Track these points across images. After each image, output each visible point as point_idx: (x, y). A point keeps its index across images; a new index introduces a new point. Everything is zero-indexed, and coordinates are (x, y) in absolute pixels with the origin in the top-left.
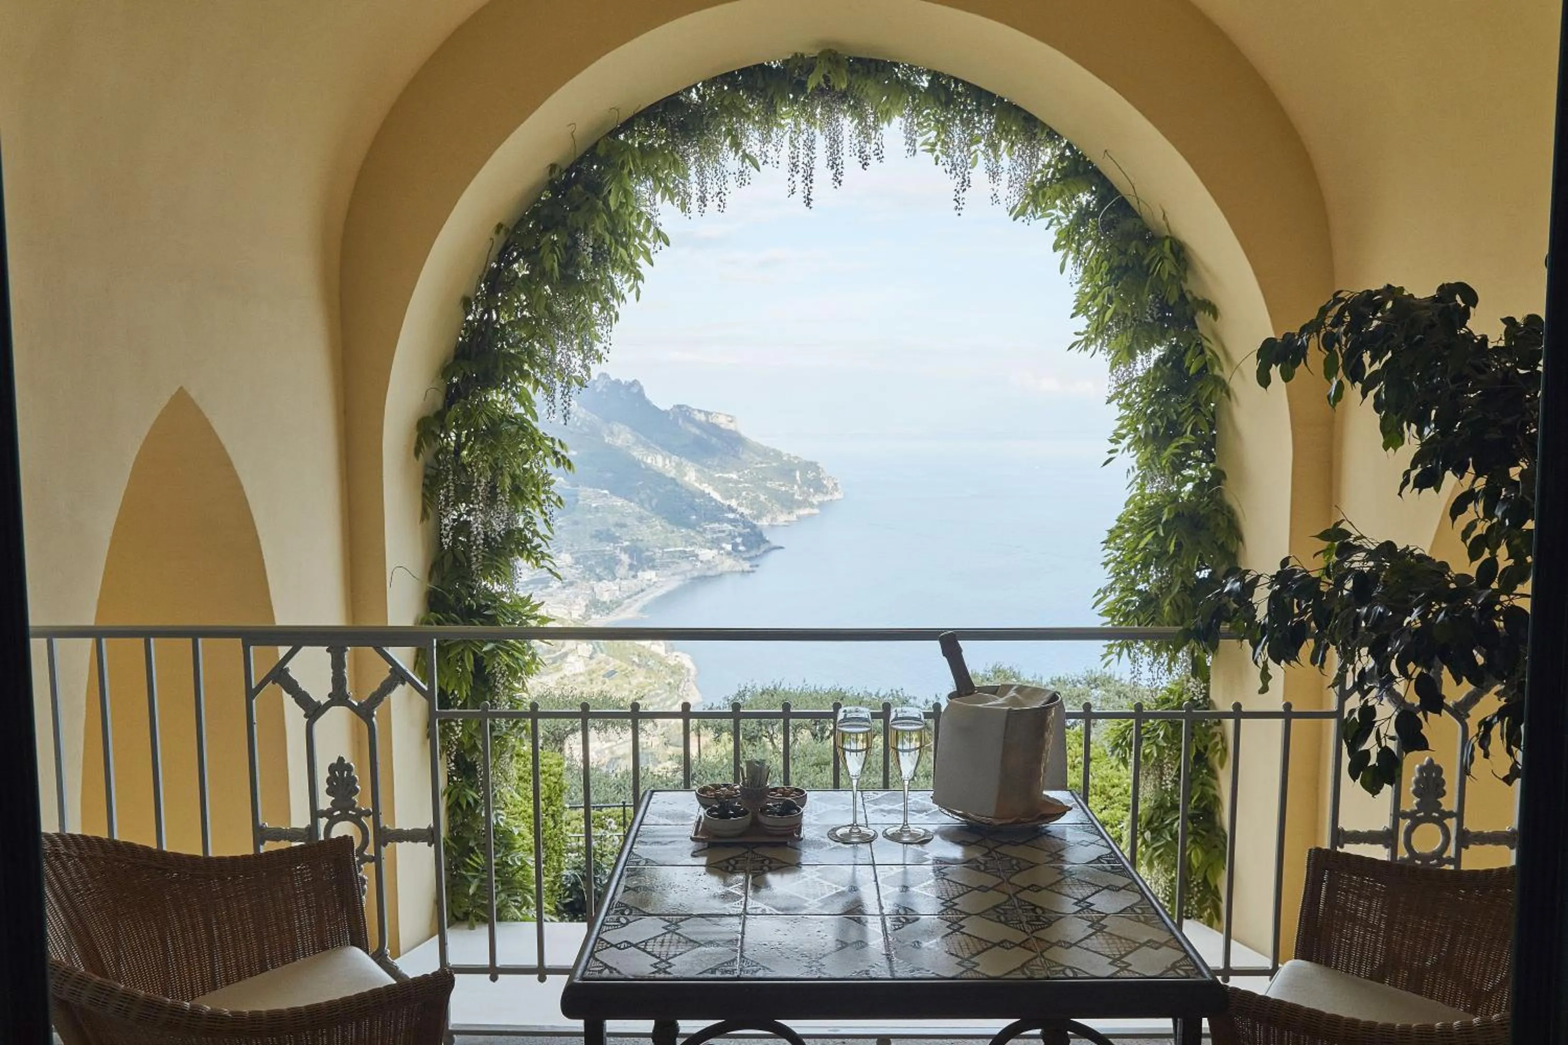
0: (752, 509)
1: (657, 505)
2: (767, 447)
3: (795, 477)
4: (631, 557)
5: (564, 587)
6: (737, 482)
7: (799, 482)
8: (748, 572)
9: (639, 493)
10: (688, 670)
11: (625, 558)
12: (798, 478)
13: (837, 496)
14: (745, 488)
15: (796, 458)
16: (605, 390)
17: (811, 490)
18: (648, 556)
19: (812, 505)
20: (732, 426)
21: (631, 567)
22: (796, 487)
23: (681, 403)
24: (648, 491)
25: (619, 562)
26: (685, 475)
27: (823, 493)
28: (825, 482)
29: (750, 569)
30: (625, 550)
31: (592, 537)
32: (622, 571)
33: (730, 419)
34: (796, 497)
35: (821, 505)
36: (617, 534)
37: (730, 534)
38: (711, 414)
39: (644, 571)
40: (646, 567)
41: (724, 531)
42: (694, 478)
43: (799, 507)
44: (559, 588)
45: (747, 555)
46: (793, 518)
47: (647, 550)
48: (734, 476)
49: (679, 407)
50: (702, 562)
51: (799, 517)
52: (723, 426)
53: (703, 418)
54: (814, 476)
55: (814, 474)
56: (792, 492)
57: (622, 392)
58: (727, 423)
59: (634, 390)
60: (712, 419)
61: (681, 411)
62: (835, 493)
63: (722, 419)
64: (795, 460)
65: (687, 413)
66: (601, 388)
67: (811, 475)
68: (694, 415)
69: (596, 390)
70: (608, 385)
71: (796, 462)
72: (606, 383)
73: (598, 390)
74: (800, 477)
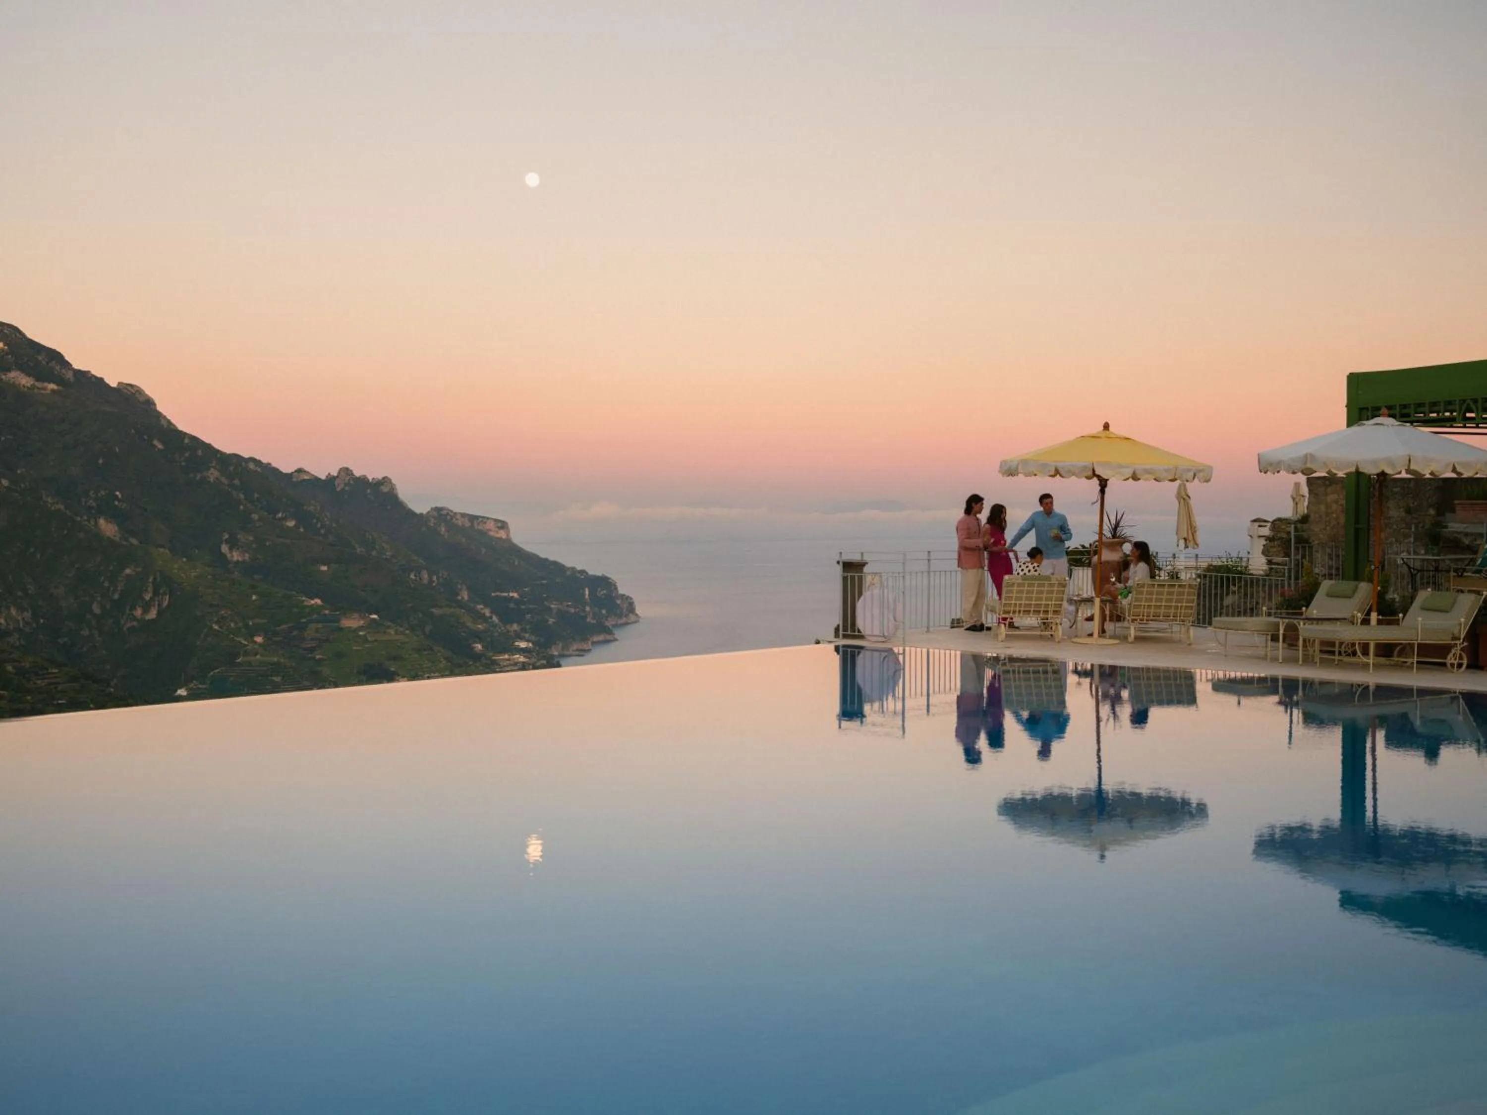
2: (546, 560)
3: (584, 594)
6: (517, 602)
7: (589, 601)
9: (409, 617)
12: (587, 596)
14: (528, 611)
16: (347, 488)
17: (604, 612)
20: (502, 534)
22: (588, 609)
23: (440, 505)
24: (420, 615)
26: (458, 594)
27: (616, 615)
28: (619, 602)
33: (499, 525)
34: (589, 620)
38: (477, 517)
41: (515, 664)
42: (467, 597)
43: (592, 634)
46: (589, 646)
48: (515, 595)
49: (438, 510)
51: (593, 645)
52: (492, 533)
53: (468, 524)
54: (604, 594)
55: (605, 592)
56: (583, 614)
57: (369, 491)
58: (497, 529)
59: (385, 489)
60: (478, 524)
61: (440, 515)
62: (631, 615)
63: (491, 525)
64: (582, 575)
65: (449, 517)
66: (342, 486)
67: (601, 593)
68: (457, 519)
69: (335, 488)
70: (352, 482)
71: (583, 577)
72: (349, 480)
73: (338, 489)
74: (589, 595)
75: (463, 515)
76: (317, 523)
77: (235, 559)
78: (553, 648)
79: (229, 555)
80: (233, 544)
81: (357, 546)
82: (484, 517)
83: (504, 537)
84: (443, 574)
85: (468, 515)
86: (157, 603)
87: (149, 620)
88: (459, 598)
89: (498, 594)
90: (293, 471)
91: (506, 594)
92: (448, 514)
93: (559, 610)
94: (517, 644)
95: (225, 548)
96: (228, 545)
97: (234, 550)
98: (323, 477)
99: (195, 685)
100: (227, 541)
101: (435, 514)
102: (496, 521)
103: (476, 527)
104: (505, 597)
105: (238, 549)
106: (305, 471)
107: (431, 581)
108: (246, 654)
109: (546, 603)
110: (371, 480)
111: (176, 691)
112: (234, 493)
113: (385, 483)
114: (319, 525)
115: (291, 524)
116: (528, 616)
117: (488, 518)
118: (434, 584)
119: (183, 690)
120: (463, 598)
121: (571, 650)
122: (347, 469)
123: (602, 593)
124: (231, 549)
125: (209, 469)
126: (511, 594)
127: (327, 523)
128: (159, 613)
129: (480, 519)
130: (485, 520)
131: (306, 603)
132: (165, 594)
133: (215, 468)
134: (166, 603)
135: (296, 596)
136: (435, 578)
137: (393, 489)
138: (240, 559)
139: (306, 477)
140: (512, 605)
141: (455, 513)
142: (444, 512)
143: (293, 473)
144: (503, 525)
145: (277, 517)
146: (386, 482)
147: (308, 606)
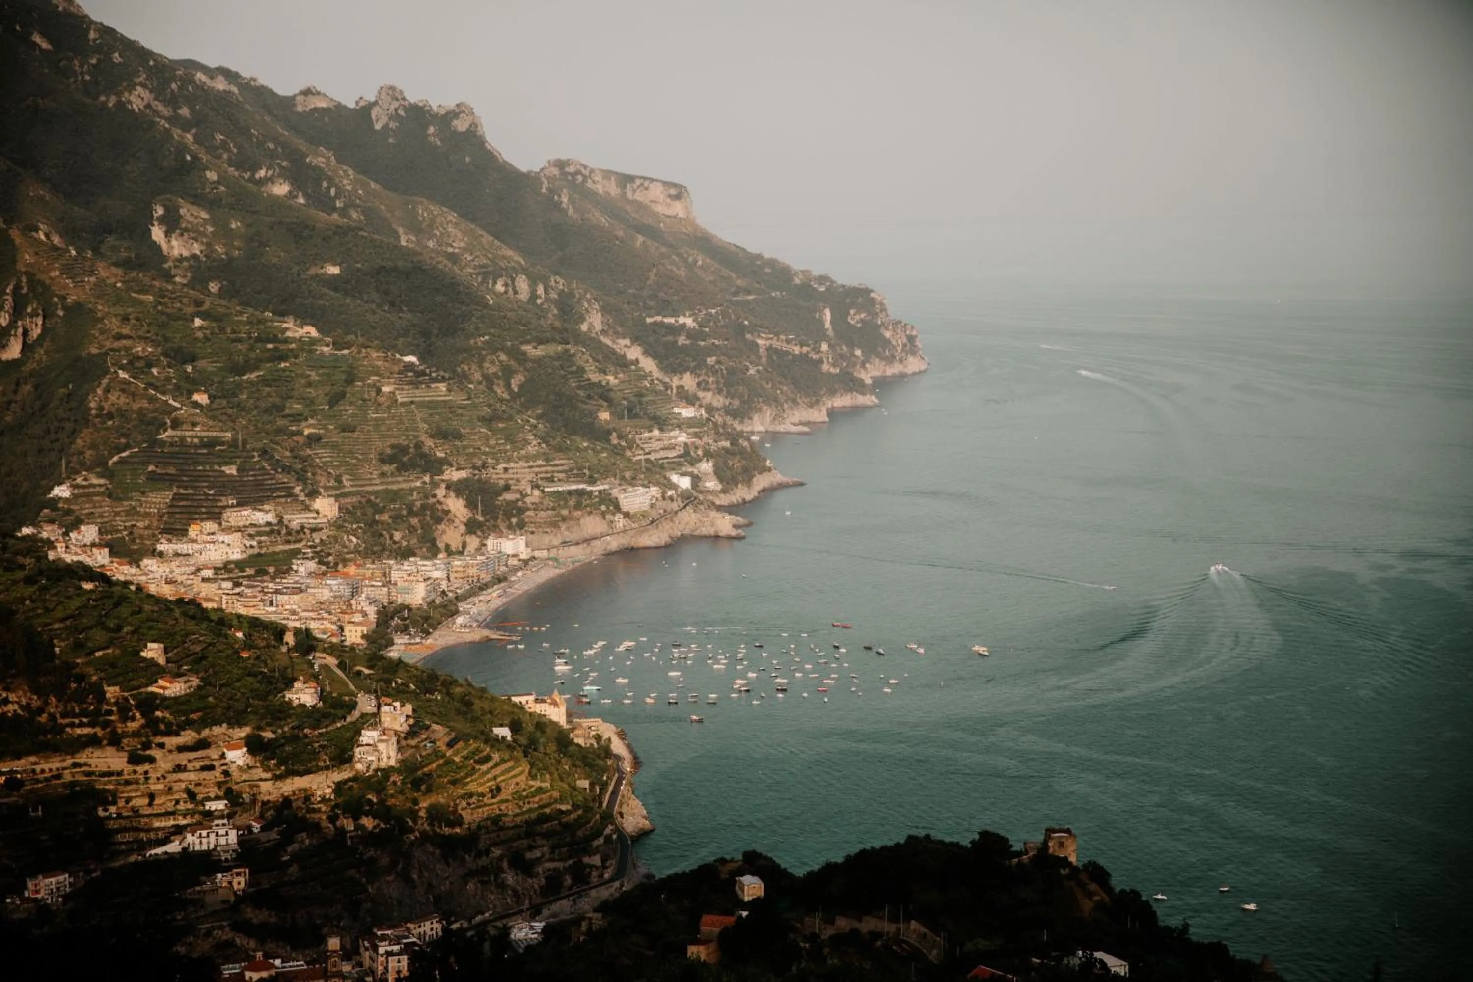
0: (729, 395)
1: (521, 387)
2: (759, 257)
3: (821, 322)
4: (471, 505)
5: (324, 574)
6: (692, 334)
7: (830, 333)
8: (729, 538)
9: (482, 360)
10: (618, 758)
11: (456, 506)
12: (828, 325)
13: (913, 365)
14: (712, 350)
15: (822, 279)
16: (392, 125)
17: (858, 352)
18: (509, 503)
19: (857, 386)
20: (678, 209)
21: (472, 527)
22: (824, 347)
23: (563, 157)
24: (503, 357)
25: (441, 516)
26: (582, 319)
27: (882, 359)
28: (888, 335)
29: (734, 533)
30: (457, 488)
31: (383, 460)
32: (451, 535)
33: (673, 191)
34: (825, 367)
35: (881, 385)
36: (441, 455)
37: (687, 454)
38: (631, 179)
39: (501, 535)
40: (503, 527)
41: (672, 447)
42: (598, 326)
43: (832, 393)
44: (311, 574)
45: (724, 500)
46: (819, 415)
47: (507, 488)
48: (689, 322)
49: (561, 164)
50: (627, 515)
51: (831, 413)
52: (659, 209)
53: (613, 189)
54: (862, 320)
55: (863, 316)
56: (815, 357)
57: (431, 130)
58: (668, 200)
59: (461, 125)
60: (634, 191)
61: (564, 174)
62: (911, 359)
63: (657, 192)
64: (821, 284)
65: (580, 178)
66: (384, 120)
67: (855, 318)
68: (594, 182)
69: (373, 125)
70: (401, 112)
71: (822, 289)
72: (396, 110)
73: (378, 127)
74: (832, 322)
75: (607, 174)
76: (329, 188)
77: (176, 253)
78: (756, 418)
79: (164, 247)
80: (172, 223)
81: (401, 230)
82: (645, 178)
83: (681, 214)
84: (556, 283)
85: (617, 173)
86: (20, 330)
87: (8, 362)
88: (584, 327)
89: (659, 318)
90: (297, 92)
91: (672, 320)
92: (578, 172)
93: (769, 349)
94: (676, 410)
95: (157, 233)
96: (164, 228)
97: (173, 236)
98: (352, 105)
99: (86, 479)
100: (162, 220)
101: (555, 171)
102: (666, 184)
103: (630, 195)
104: (670, 325)
105: (182, 235)
106: (319, 93)
107: (534, 296)
108: (176, 424)
109: (748, 336)
110: (435, 109)
111: (51, 488)
112: (176, 132)
113: (461, 115)
114: (333, 191)
115: (281, 189)
116: (711, 361)
117: (652, 180)
118: (539, 301)
119: (63, 487)
120: (591, 326)
121: (787, 421)
122: (393, 88)
123: (857, 317)
124: (167, 234)
125: (131, 88)
126: (682, 320)
127: (349, 188)
128: (26, 347)
129: (638, 182)
130: (646, 183)
131: (289, 334)
132: (34, 314)
133: (144, 86)
134: (36, 332)
135: (271, 321)
136: (540, 290)
137: (476, 126)
138: (186, 254)
139: (323, 104)
140: (682, 340)
141: (592, 171)
142: (571, 169)
143: (295, 96)
144: (678, 193)
145: (257, 176)
146: (464, 112)
147: (294, 340)
